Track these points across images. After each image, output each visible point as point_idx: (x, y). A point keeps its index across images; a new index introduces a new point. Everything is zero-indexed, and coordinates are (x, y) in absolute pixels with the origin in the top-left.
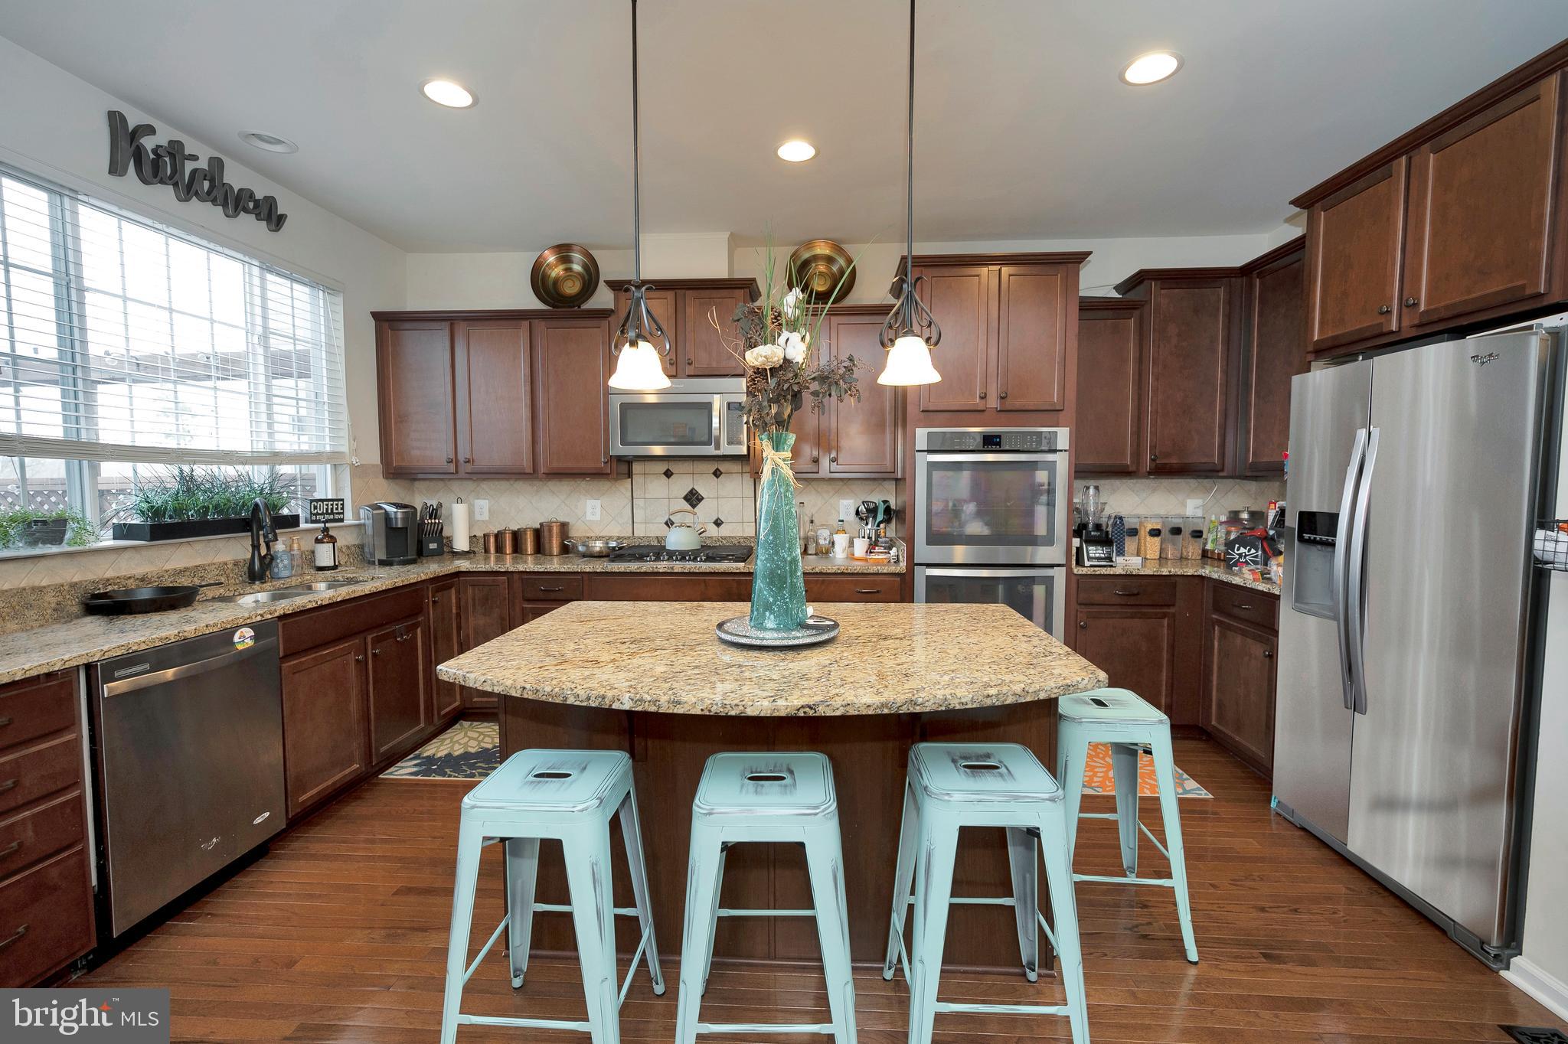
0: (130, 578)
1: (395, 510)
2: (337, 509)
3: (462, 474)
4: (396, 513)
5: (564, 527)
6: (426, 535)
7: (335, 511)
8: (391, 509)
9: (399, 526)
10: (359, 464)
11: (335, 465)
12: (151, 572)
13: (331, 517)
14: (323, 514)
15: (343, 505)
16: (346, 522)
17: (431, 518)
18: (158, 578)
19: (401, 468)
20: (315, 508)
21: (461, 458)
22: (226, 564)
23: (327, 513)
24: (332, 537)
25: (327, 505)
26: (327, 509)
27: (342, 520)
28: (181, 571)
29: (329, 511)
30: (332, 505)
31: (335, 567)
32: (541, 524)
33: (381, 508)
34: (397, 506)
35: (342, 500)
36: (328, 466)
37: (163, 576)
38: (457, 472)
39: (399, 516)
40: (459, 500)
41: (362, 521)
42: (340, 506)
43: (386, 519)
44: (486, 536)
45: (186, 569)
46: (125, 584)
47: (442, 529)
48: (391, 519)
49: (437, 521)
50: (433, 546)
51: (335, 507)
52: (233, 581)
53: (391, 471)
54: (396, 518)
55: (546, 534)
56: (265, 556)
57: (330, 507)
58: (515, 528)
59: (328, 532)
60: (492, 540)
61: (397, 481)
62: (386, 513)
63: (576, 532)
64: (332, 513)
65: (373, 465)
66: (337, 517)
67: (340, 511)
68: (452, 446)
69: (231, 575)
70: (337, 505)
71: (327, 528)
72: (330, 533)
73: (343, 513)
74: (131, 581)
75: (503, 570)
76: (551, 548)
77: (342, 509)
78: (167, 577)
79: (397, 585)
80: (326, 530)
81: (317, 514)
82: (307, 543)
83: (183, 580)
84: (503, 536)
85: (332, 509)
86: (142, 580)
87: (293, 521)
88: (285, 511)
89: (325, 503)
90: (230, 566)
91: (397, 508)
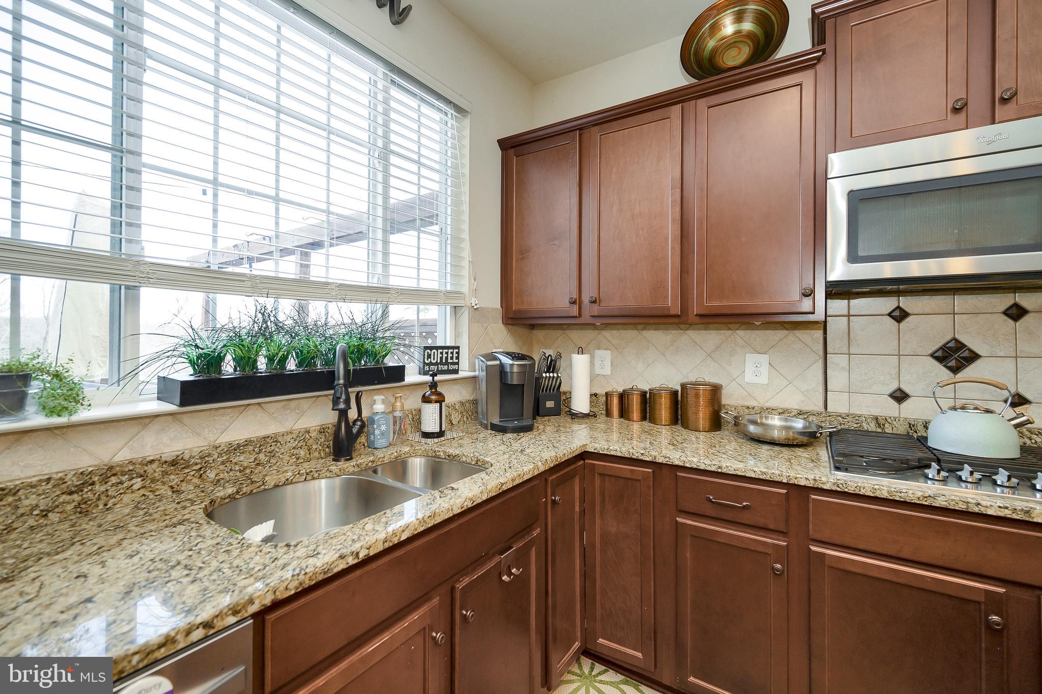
0: (152, 462)
1: (511, 362)
2: (452, 358)
3: (586, 318)
4: (512, 365)
5: (715, 391)
6: (543, 391)
7: (450, 361)
8: (507, 361)
9: (515, 382)
10: (478, 306)
11: (455, 307)
12: (191, 450)
13: (445, 368)
14: (436, 364)
15: (458, 353)
16: (462, 374)
17: (548, 371)
18: (201, 458)
19: (520, 311)
20: (429, 356)
21: (586, 299)
22: (308, 432)
23: (441, 363)
24: (440, 394)
25: (442, 353)
26: (441, 358)
27: (456, 372)
28: (239, 446)
29: (444, 361)
30: (447, 353)
31: (441, 434)
32: (683, 386)
33: (496, 359)
34: (514, 356)
35: (458, 348)
36: (448, 308)
37: (209, 455)
38: (580, 315)
39: (515, 369)
40: (581, 351)
41: (477, 373)
42: (455, 355)
43: (501, 372)
44: (608, 395)
45: (248, 442)
46: (142, 472)
47: (560, 383)
48: (506, 373)
49: (555, 375)
50: (550, 404)
51: (450, 355)
52: (316, 454)
53: (509, 316)
54: (512, 373)
55: (691, 399)
56: (355, 422)
57: (445, 355)
58: (646, 388)
59: (436, 389)
60: (615, 401)
61: (516, 328)
62: (502, 366)
63: (731, 398)
64: (447, 363)
65: (493, 309)
66: (451, 367)
67: (455, 361)
68: (575, 283)
69: (314, 447)
70: (452, 353)
71: (436, 383)
72: (439, 389)
73: (458, 363)
74: (154, 466)
75: (647, 459)
76: (697, 419)
77: (458, 358)
78: (216, 456)
79: (505, 488)
80: (433, 385)
81: (431, 364)
82: (412, 401)
83: (242, 458)
84: (630, 397)
85: (447, 358)
86: (174, 463)
87: (397, 374)
88: (390, 362)
89: (440, 351)
90: (313, 434)
91: (513, 359)
